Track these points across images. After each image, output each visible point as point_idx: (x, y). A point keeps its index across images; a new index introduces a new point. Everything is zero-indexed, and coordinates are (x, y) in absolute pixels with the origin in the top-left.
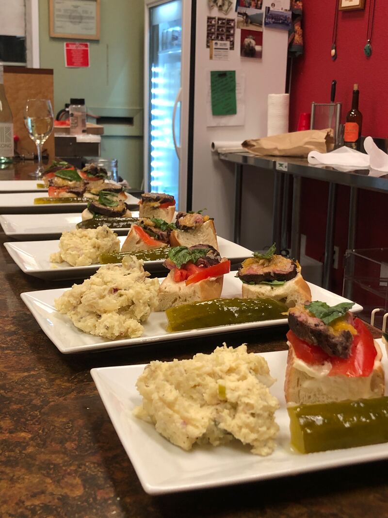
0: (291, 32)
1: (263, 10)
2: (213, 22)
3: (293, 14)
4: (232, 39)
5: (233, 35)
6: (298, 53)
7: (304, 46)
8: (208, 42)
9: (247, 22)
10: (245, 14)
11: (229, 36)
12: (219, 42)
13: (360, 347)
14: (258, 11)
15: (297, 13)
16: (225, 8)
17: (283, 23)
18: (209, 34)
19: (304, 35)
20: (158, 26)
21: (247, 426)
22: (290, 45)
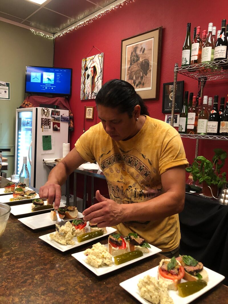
0: (69, 123)
1: (60, 116)
2: (43, 120)
3: (70, 117)
4: (50, 125)
5: (50, 124)
6: (72, 130)
7: (74, 128)
8: (41, 126)
9: (55, 120)
10: (54, 117)
11: (49, 124)
12: (45, 126)
13: (123, 243)
14: (58, 117)
15: (71, 117)
16: (47, 115)
17: (66, 120)
18: (42, 124)
19: (73, 124)
20: (21, 118)
21: (108, 261)
22: (69, 127)
